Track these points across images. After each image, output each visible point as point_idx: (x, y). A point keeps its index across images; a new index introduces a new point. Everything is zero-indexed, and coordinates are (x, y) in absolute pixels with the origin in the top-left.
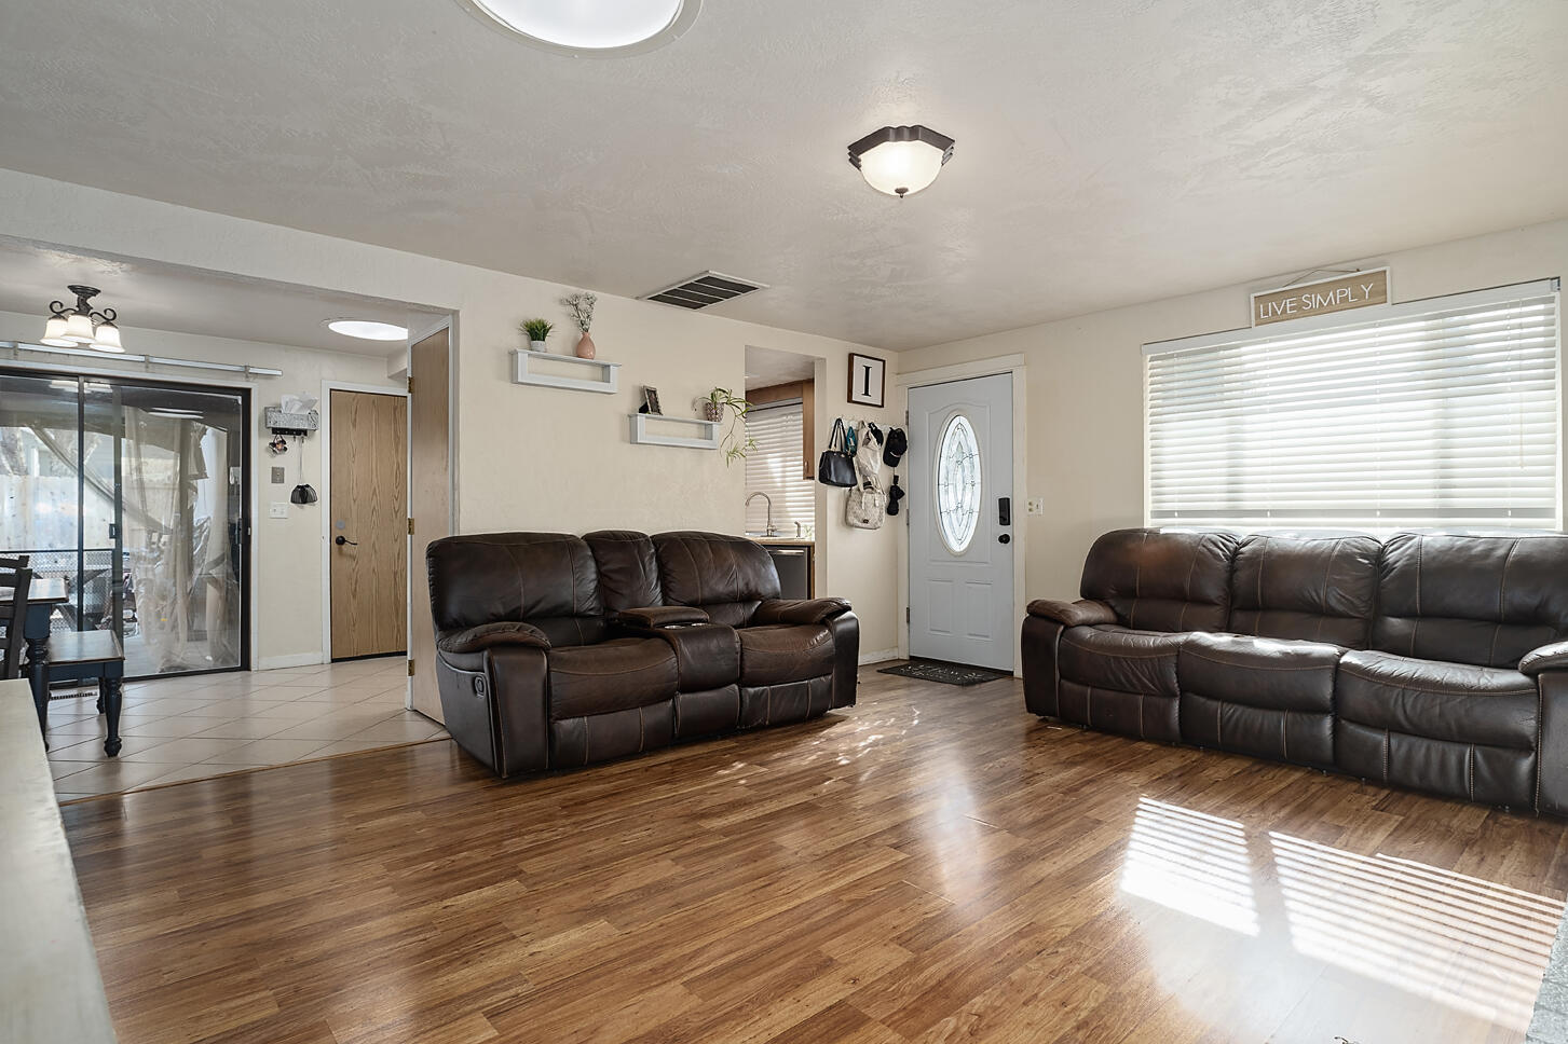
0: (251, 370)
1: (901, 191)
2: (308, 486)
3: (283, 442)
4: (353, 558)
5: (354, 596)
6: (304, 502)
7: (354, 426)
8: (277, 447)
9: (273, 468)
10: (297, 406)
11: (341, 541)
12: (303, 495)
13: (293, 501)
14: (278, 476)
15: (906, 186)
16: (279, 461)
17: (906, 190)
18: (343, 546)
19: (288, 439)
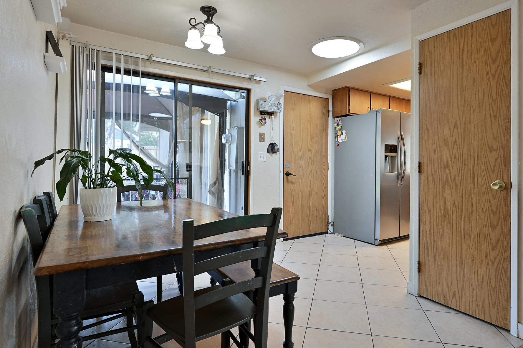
0: (255, 78)
2: (275, 143)
3: (265, 119)
4: (293, 183)
5: (293, 204)
6: (273, 153)
7: (294, 111)
8: (262, 122)
9: (260, 133)
10: (273, 99)
11: (288, 174)
12: (272, 149)
13: (268, 152)
14: (262, 138)
16: (263, 129)
18: (289, 177)
19: (267, 117)
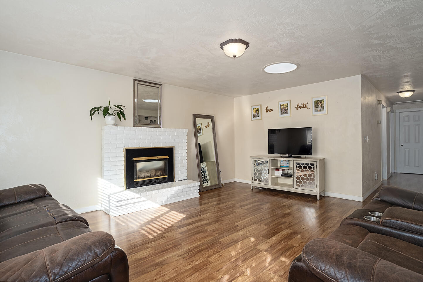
1: (235, 56)
15: (236, 55)
17: (236, 56)
